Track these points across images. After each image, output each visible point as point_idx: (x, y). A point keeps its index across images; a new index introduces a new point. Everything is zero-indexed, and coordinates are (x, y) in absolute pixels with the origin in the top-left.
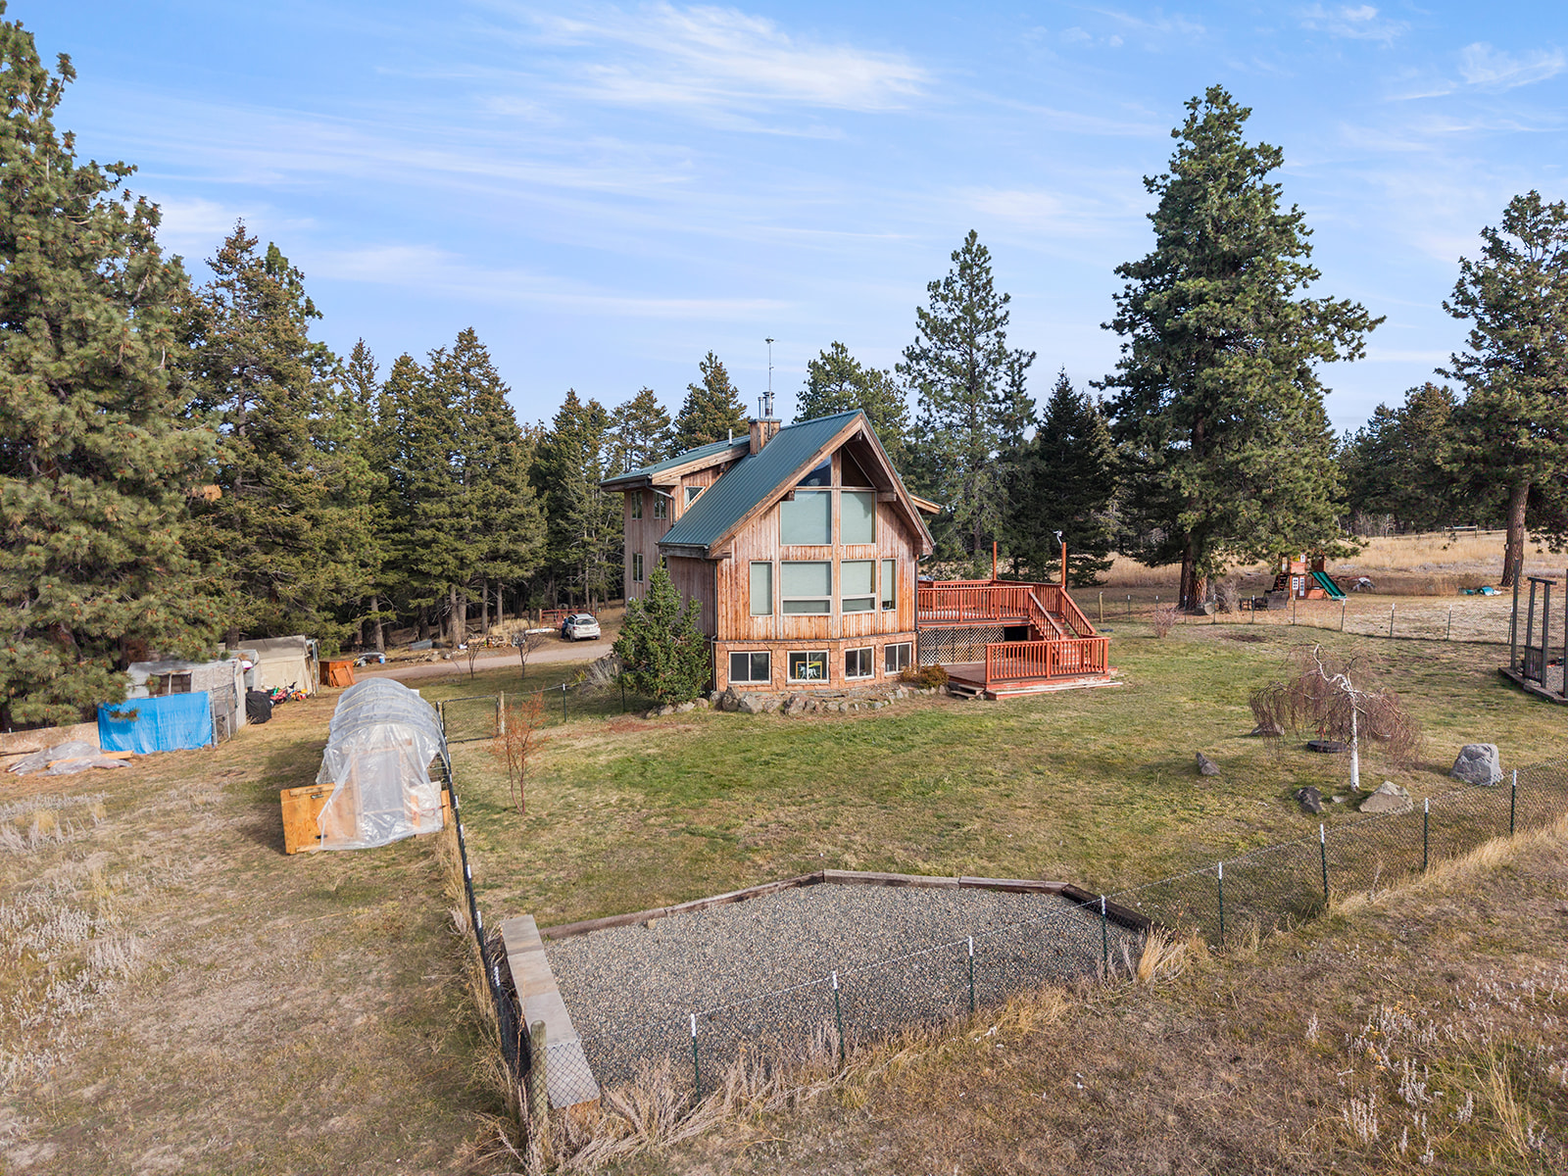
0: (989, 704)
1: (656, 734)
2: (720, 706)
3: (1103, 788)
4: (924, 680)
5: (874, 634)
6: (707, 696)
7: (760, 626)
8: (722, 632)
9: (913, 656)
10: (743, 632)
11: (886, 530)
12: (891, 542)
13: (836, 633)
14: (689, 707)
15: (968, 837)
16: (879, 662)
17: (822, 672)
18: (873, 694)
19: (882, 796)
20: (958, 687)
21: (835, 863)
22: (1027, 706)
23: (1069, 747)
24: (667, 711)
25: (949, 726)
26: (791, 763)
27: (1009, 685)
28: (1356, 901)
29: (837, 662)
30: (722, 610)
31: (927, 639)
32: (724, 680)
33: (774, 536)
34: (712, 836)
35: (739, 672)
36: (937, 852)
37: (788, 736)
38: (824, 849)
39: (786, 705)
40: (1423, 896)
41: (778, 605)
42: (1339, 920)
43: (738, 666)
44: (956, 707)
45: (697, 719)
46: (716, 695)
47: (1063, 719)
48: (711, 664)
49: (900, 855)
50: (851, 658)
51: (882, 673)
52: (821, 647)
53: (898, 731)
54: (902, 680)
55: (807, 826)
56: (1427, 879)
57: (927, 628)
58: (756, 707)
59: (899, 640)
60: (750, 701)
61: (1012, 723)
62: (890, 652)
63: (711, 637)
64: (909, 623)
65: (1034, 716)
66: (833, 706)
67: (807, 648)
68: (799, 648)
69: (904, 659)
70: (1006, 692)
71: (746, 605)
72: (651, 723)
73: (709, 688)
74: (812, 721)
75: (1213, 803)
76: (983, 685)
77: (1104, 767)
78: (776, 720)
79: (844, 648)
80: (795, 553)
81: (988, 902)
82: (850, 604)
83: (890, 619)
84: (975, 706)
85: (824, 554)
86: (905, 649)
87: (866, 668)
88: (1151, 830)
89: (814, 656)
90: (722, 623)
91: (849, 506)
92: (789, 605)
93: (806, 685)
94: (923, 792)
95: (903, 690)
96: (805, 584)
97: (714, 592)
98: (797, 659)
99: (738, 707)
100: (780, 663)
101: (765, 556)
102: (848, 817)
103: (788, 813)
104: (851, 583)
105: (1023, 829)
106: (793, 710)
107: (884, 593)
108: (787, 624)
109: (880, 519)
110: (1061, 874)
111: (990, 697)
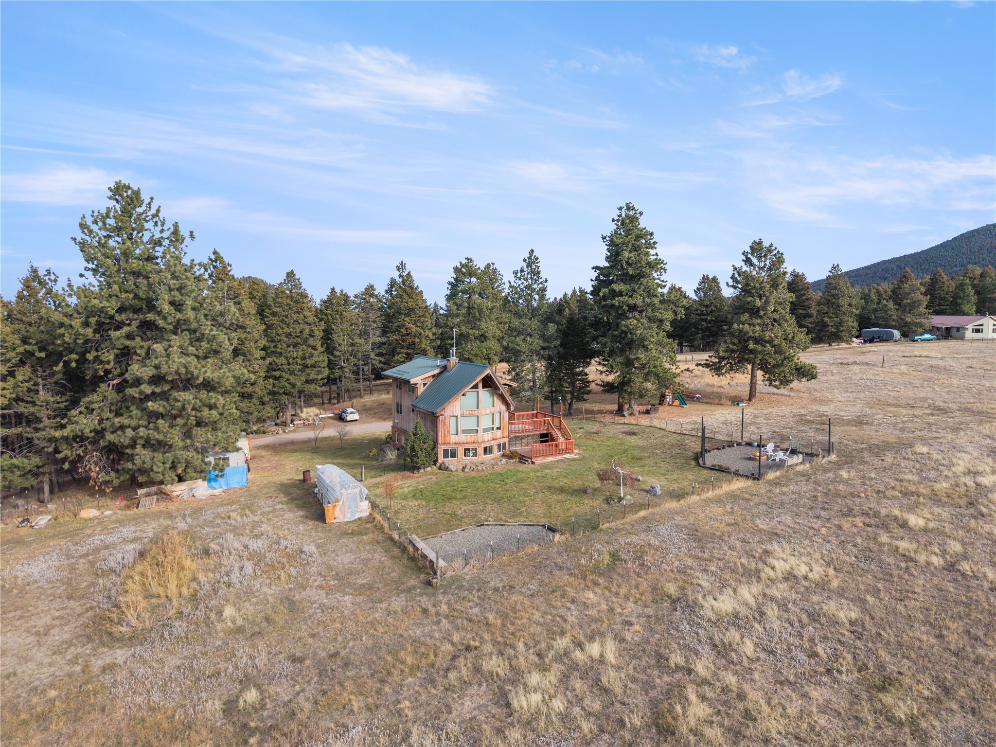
0: (533, 466)
1: (421, 480)
2: (440, 468)
3: (560, 497)
4: (511, 456)
5: (493, 439)
6: (435, 465)
7: (453, 439)
8: (440, 441)
9: (507, 446)
10: (447, 441)
11: (498, 402)
12: (500, 406)
13: (480, 441)
14: (429, 469)
15: (522, 512)
16: (495, 449)
17: (475, 455)
18: (493, 462)
19: (498, 501)
20: (522, 459)
21: (487, 521)
22: (545, 467)
23: (555, 484)
24: (422, 471)
25: (519, 475)
26: (469, 491)
27: (540, 458)
28: (607, 525)
29: (481, 451)
30: (440, 434)
31: (513, 440)
32: (441, 459)
33: (458, 407)
34: (451, 515)
35: (446, 455)
36: (513, 517)
37: (466, 480)
38: (483, 517)
39: (464, 468)
40: (623, 524)
41: (460, 431)
42: (601, 530)
43: (446, 454)
44: (522, 467)
45: (432, 473)
46: (438, 464)
47: (555, 472)
48: (436, 453)
49: (503, 518)
50: (485, 449)
51: (497, 453)
52: (475, 446)
53: (502, 477)
54: (503, 455)
55: (477, 511)
56: (624, 520)
57: (512, 435)
58: (453, 469)
59: (502, 441)
60: (451, 467)
61: (539, 474)
62: (499, 445)
63: (436, 442)
64: (506, 434)
65: (547, 471)
66: (480, 468)
67: (470, 446)
68: (467, 446)
69: (504, 448)
70: (539, 461)
71: (449, 432)
72: (417, 475)
73: (435, 462)
74: (473, 474)
75: (587, 501)
76: (531, 458)
77: (562, 490)
78: (461, 474)
79: (484, 445)
80: (466, 413)
81: (525, 528)
82: (485, 430)
83: (499, 434)
84: (528, 467)
85: (476, 413)
86: (504, 444)
87: (491, 452)
88: (568, 509)
89: (472, 449)
90: (440, 438)
91: (485, 395)
92: (464, 431)
93: (470, 459)
94: (510, 499)
95: (504, 460)
96: (470, 424)
97: (437, 427)
98: (466, 450)
99: (447, 469)
100: (460, 452)
101: (455, 414)
102: (488, 508)
103: (471, 507)
104: (486, 422)
105: (536, 510)
106: (466, 470)
107: (497, 425)
108: (463, 438)
109: (495, 399)
110: (543, 521)
111: (533, 463)
